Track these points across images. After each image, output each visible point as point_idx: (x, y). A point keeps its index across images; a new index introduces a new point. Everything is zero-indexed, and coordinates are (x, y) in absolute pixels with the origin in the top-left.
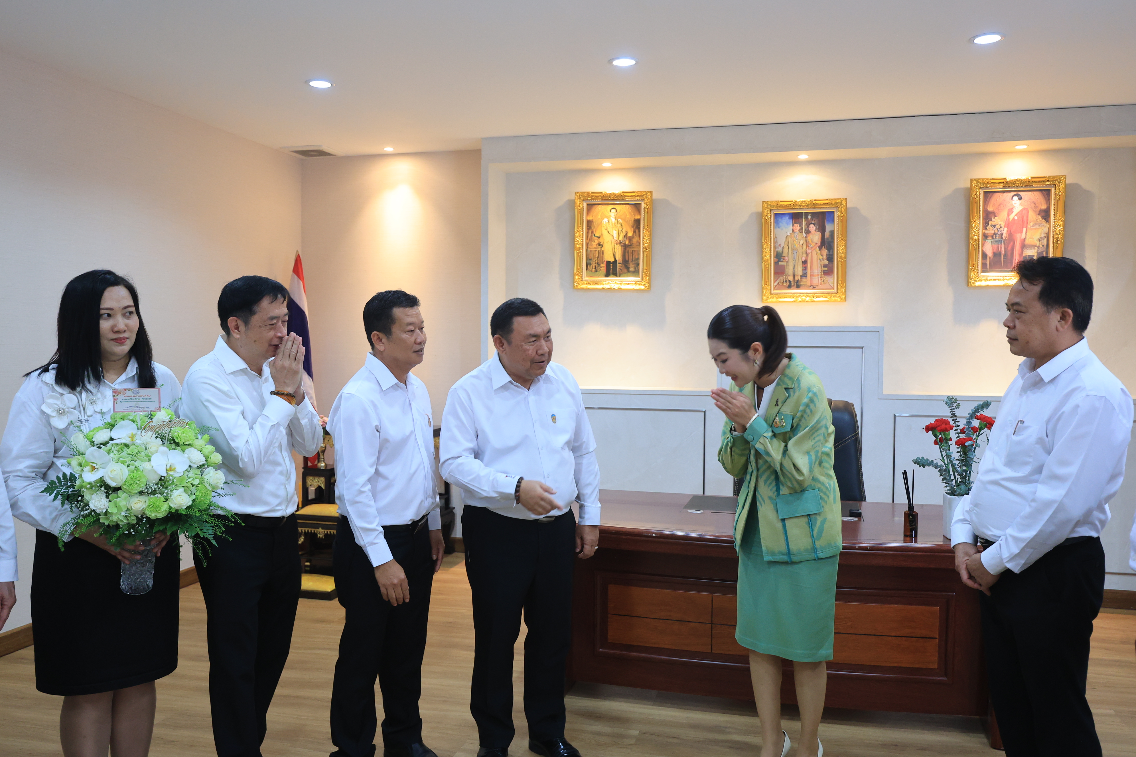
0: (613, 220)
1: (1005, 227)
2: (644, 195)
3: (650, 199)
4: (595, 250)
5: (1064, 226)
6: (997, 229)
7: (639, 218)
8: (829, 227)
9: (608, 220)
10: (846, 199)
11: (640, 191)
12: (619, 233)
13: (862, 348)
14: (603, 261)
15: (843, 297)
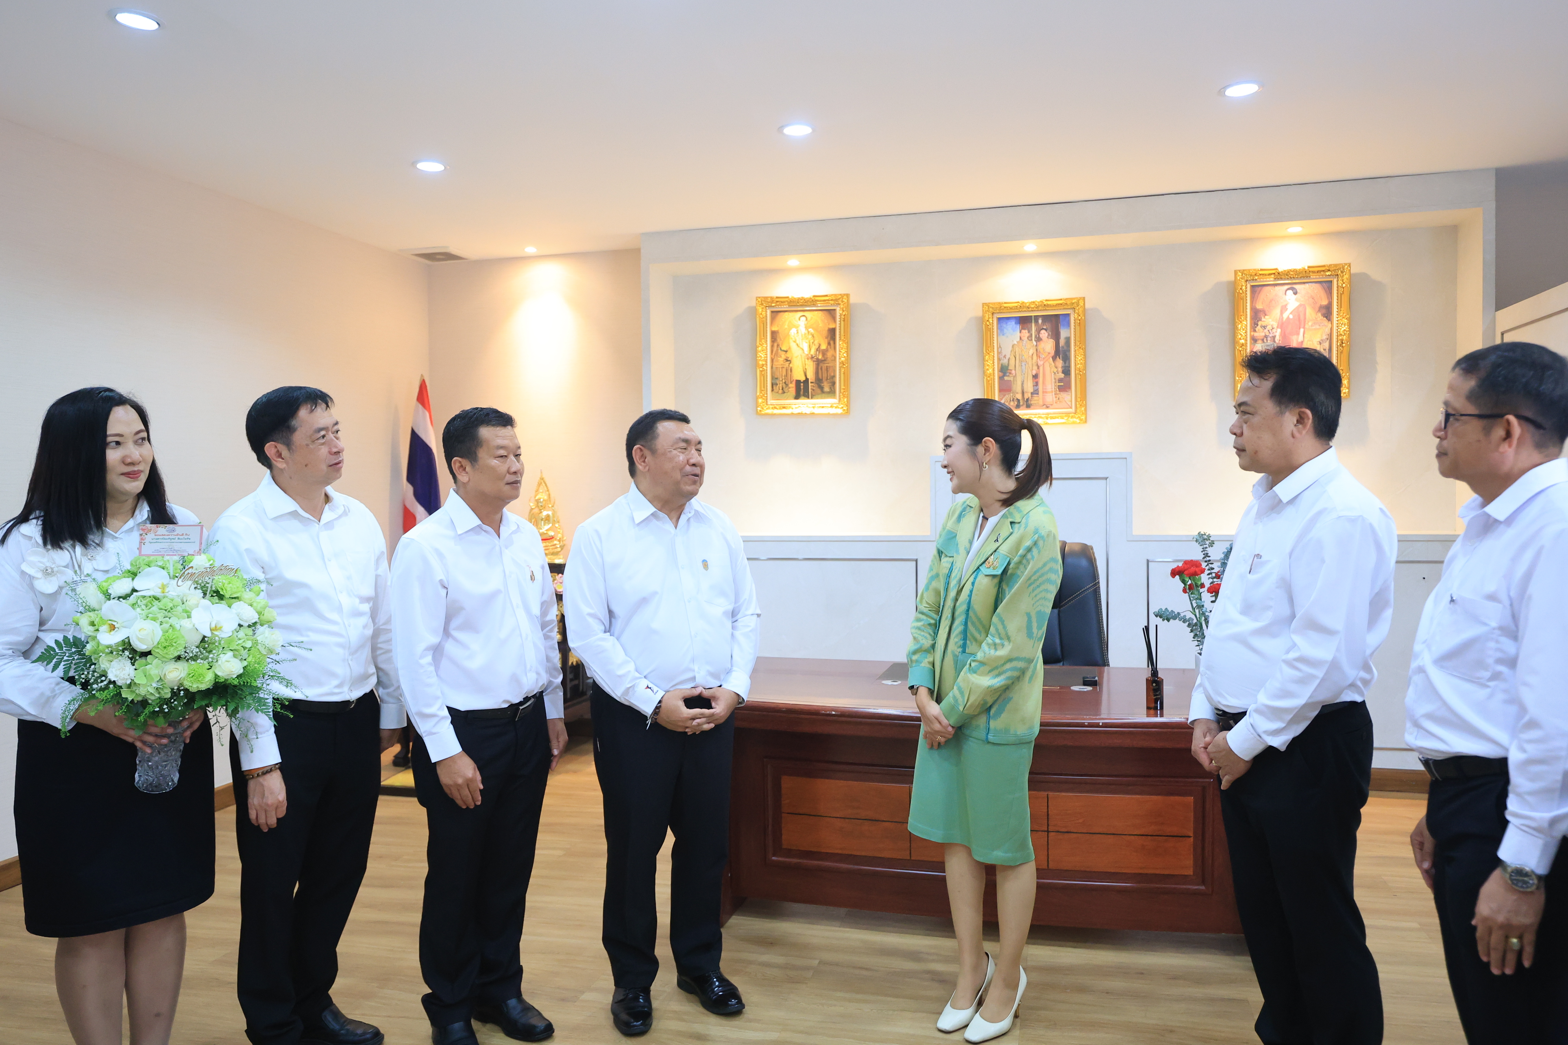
0: (803, 330)
1: (1277, 327)
2: (840, 298)
3: (847, 303)
4: (782, 367)
5: (1350, 325)
6: (1269, 331)
7: (834, 327)
8: (1064, 333)
9: (797, 331)
10: (1084, 298)
11: (835, 295)
12: (810, 346)
13: (1106, 479)
14: (792, 380)
15: (1083, 417)
